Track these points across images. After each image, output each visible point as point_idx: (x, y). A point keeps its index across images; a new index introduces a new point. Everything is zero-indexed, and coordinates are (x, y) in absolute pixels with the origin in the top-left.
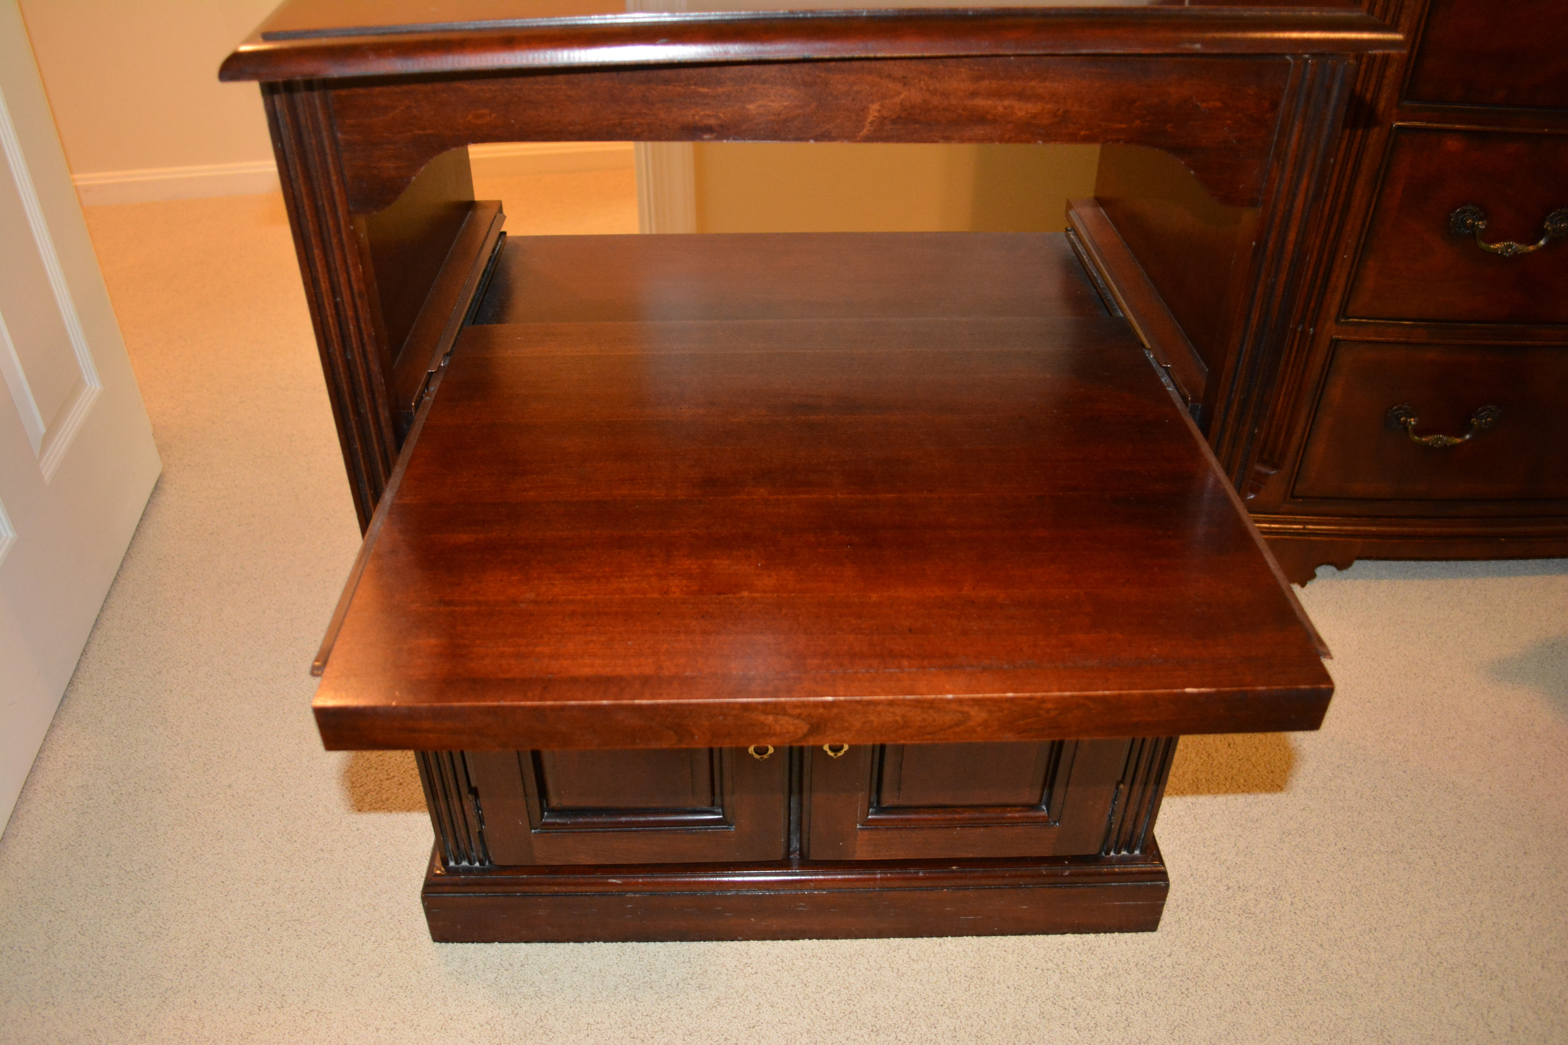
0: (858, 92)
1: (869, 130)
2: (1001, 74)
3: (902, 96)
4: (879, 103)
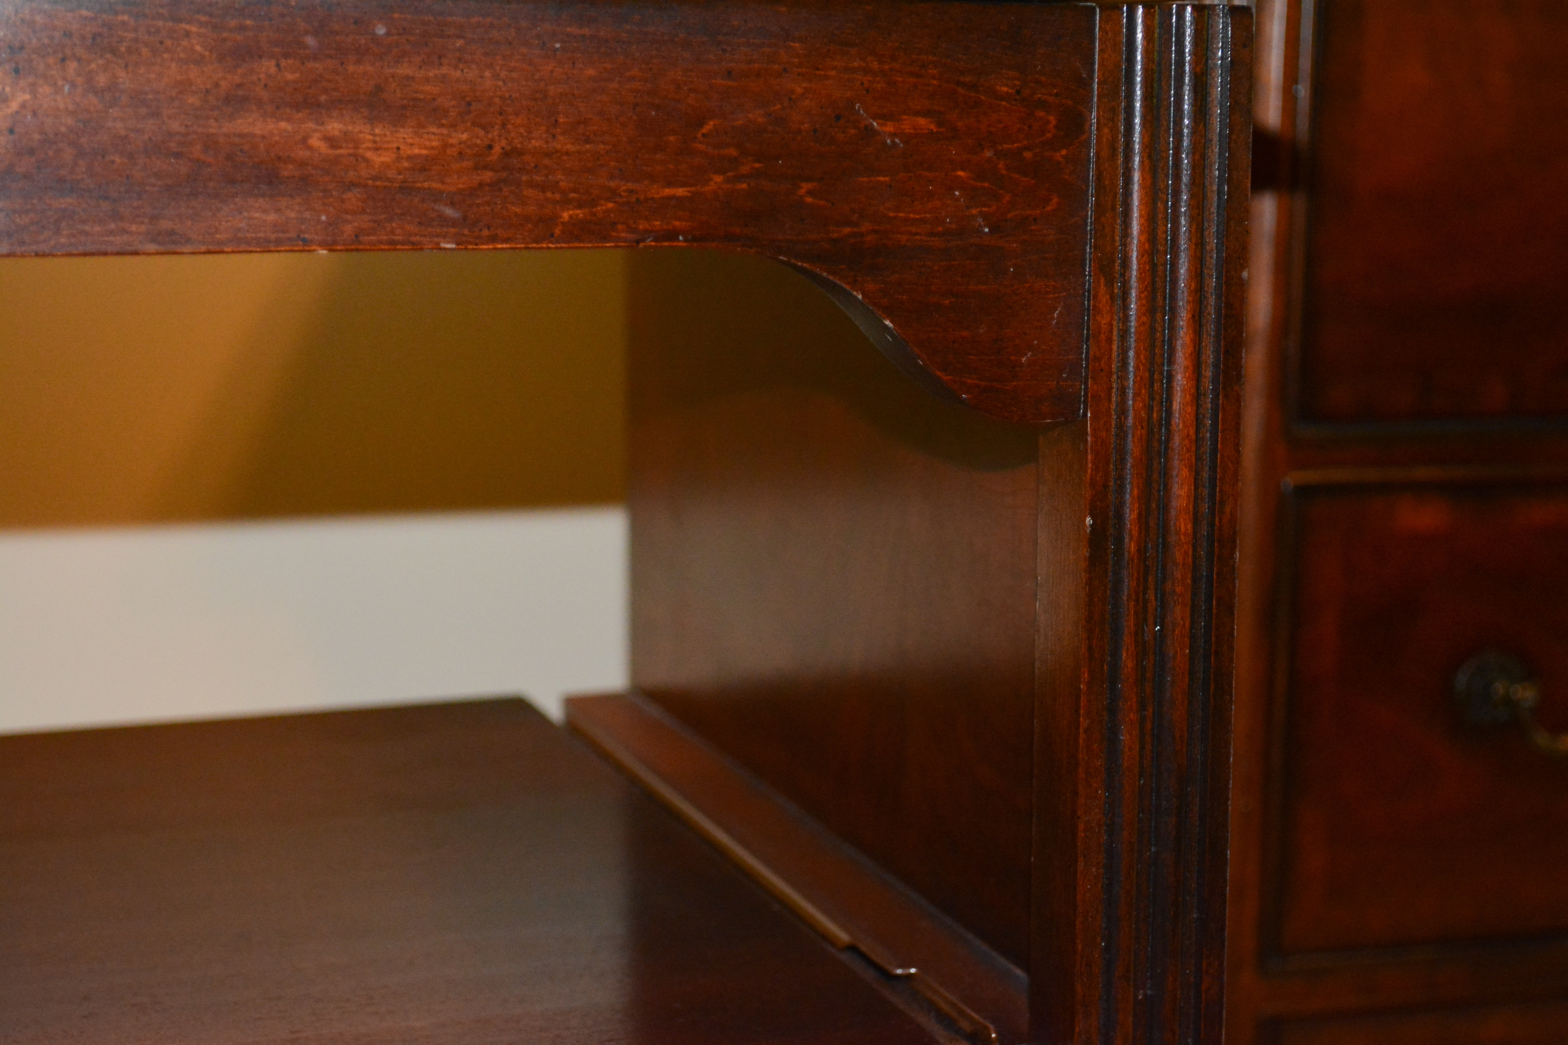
3: (14, 105)
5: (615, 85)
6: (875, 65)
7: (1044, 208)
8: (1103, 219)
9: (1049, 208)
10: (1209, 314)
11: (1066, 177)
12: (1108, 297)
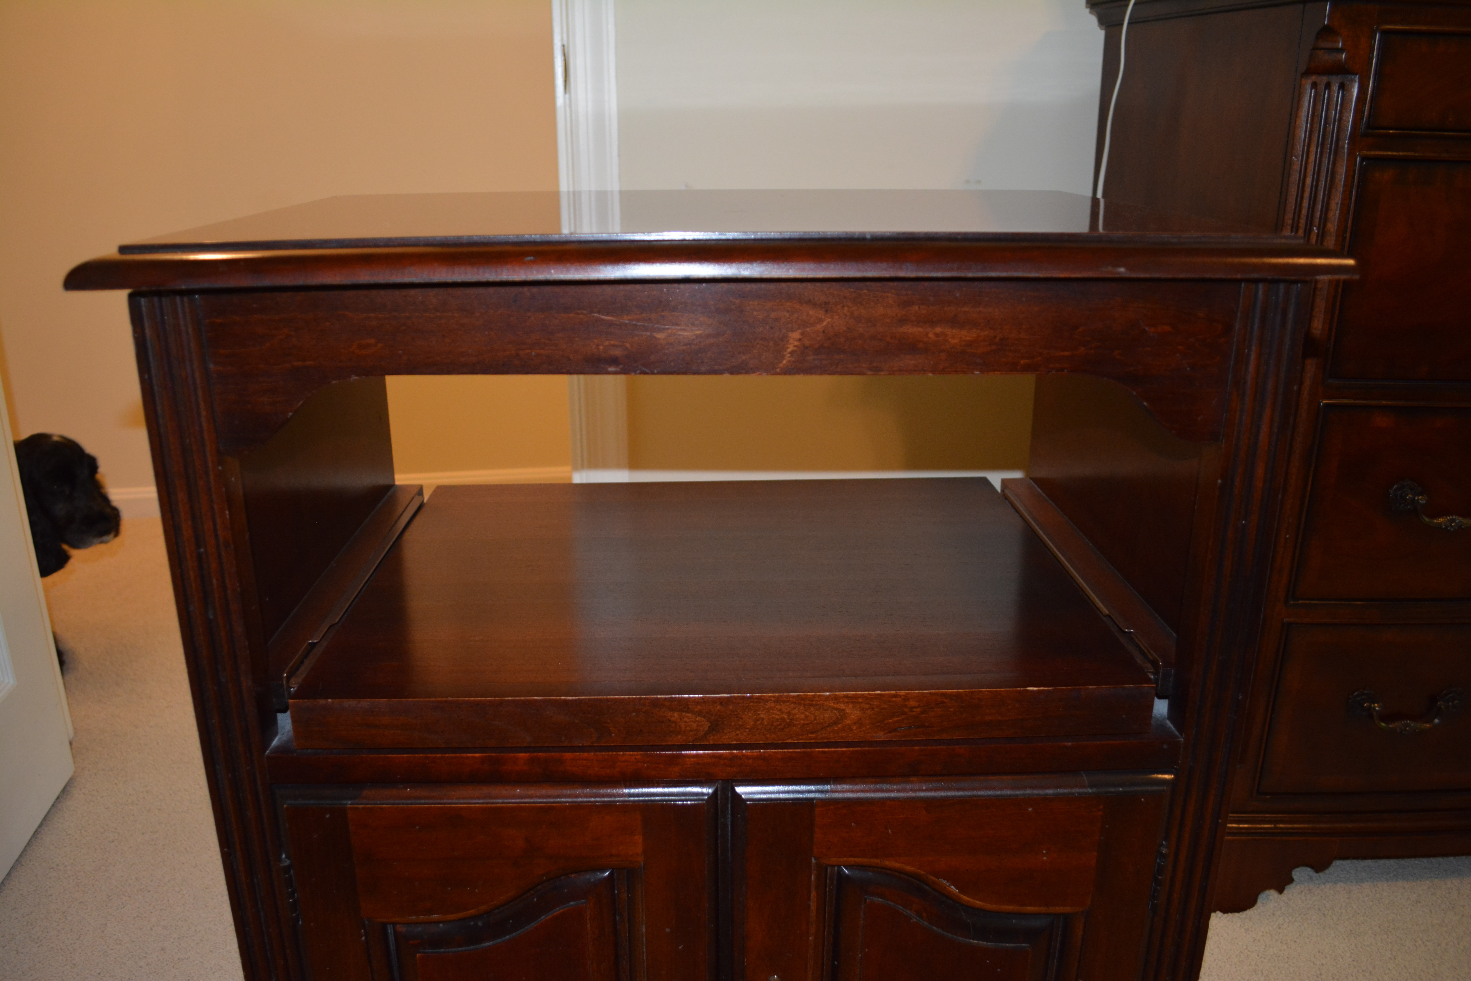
0: (776, 320)
1: (789, 361)
2: (931, 299)
3: (825, 323)
4: (799, 331)
5: (1045, 314)
12: (1238, 395)
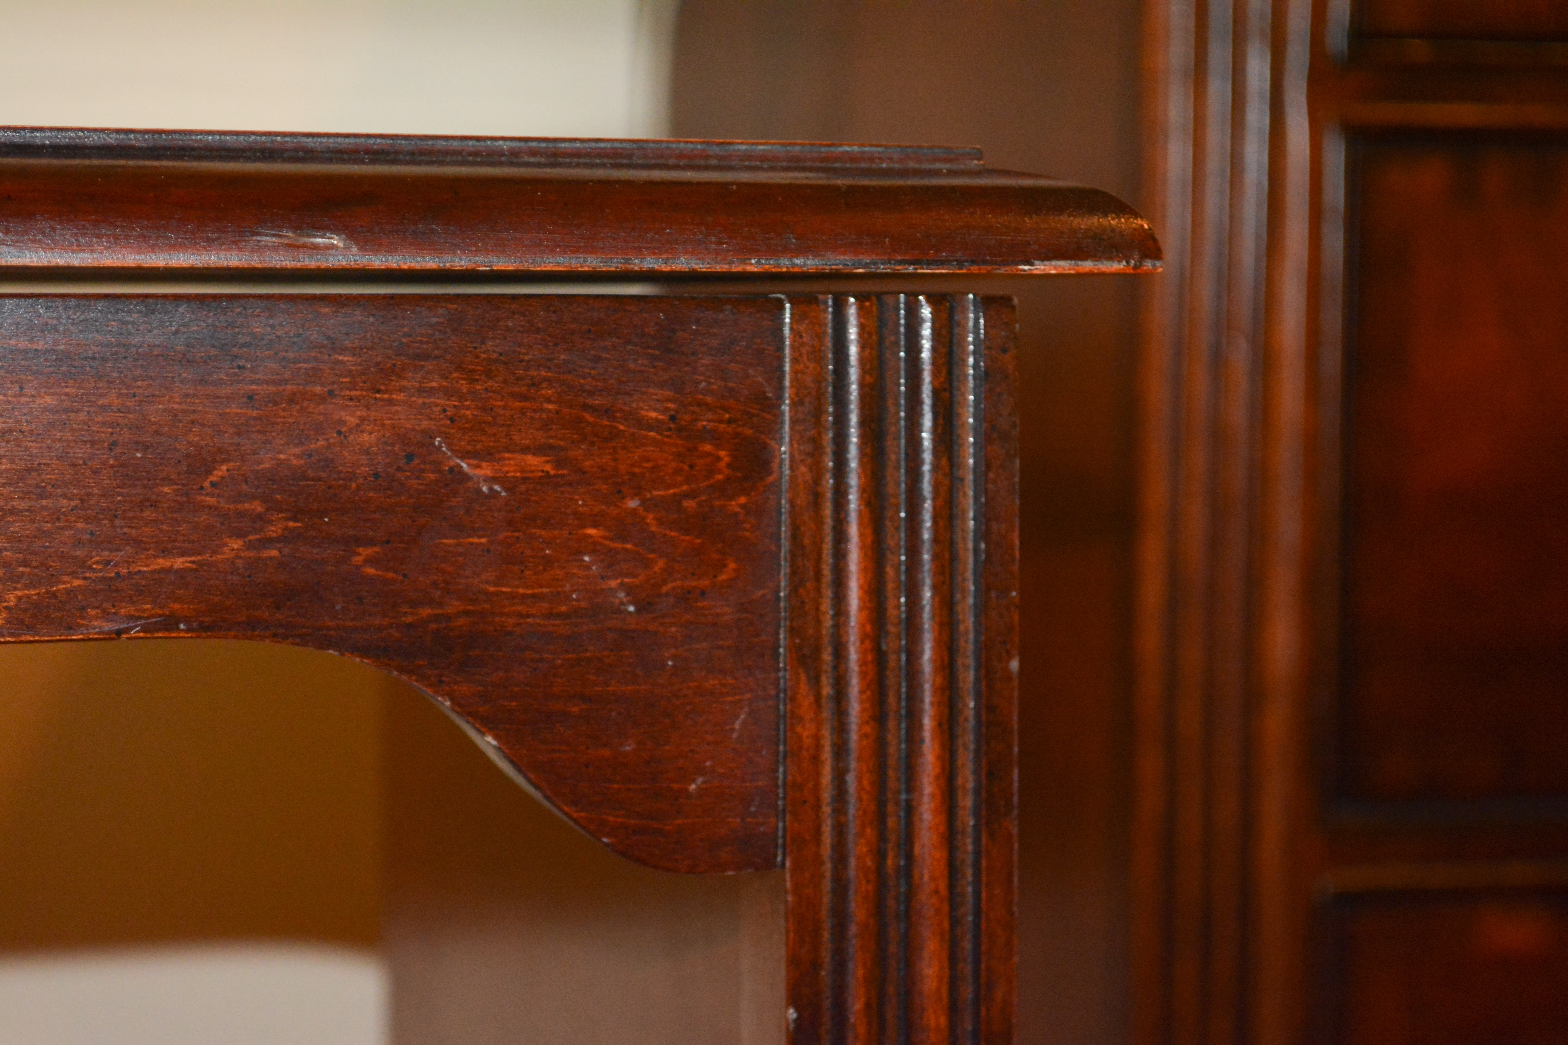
5: (82, 416)
6: (464, 386)
7: (715, 576)
8: (801, 590)
9: (723, 577)
10: (966, 720)
11: (747, 534)
12: (812, 699)
